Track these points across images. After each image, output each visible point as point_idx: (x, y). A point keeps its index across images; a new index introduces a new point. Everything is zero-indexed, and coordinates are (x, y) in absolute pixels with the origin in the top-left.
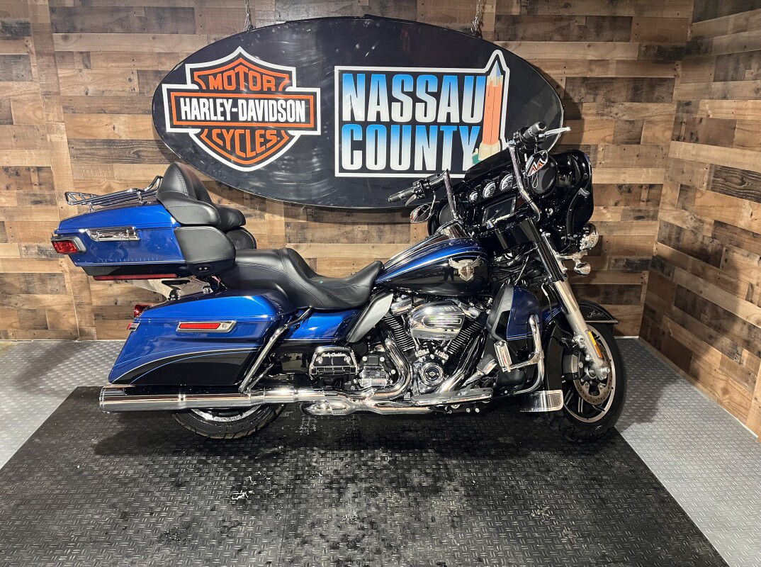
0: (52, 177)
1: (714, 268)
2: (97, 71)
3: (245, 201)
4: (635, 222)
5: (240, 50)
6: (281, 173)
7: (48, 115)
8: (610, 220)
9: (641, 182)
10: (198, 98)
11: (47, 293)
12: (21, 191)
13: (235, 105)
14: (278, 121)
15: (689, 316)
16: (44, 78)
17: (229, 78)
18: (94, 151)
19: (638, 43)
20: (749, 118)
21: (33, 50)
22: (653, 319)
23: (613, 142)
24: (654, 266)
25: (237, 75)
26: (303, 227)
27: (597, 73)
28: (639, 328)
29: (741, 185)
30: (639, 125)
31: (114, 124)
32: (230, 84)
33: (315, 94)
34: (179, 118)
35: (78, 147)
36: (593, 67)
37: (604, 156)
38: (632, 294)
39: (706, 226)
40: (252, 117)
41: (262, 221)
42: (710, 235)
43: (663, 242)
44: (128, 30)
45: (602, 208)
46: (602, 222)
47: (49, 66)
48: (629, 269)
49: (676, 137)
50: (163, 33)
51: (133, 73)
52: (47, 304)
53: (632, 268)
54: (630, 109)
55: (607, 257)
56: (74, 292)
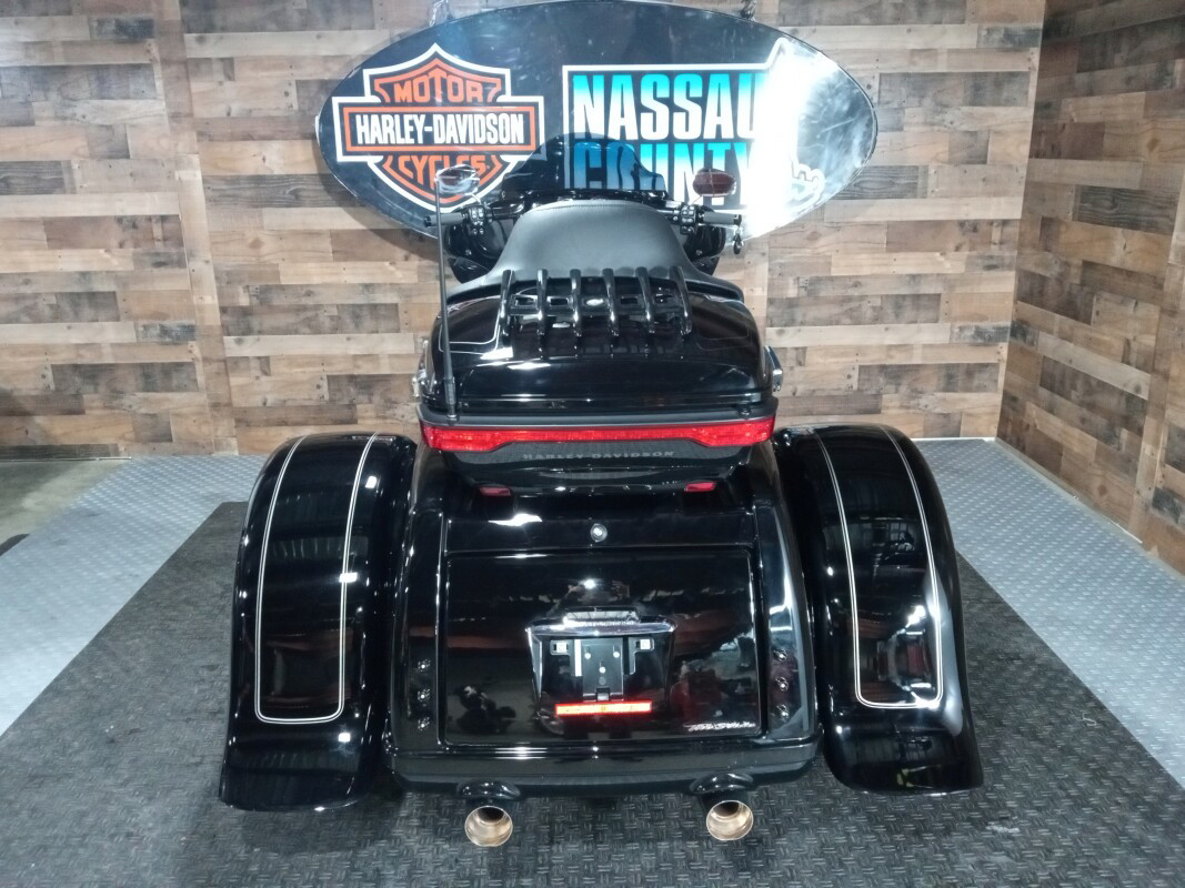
0: (180, 229)
1: (1085, 325)
2: (242, 84)
4: (986, 274)
5: (435, 48)
7: (176, 145)
8: (950, 272)
9: (992, 215)
10: (380, 114)
11: (172, 391)
12: (139, 250)
13: (429, 122)
14: (486, 143)
15: (1057, 397)
16: (171, 94)
17: (421, 86)
18: (235, 192)
19: (975, 26)
20: (1120, 118)
21: (158, 58)
22: (1014, 409)
23: (950, 162)
24: (1013, 334)
25: (432, 82)
27: (922, 66)
28: (997, 425)
29: (1111, 208)
30: (983, 137)
31: (265, 154)
32: (422, 93)
33: (535, 105)
34: (354, 141)
35: (215, 187)
36: (916, 59)
37: (937, 180)
38: (985, 376)
39: (1073, 271)
40: (452, 139)
42: (1077, 281)
43: (1024, 300)
44: (284, 27)
45: (938, 254)
46: (938, 275)
47: (178, 78)
48: (980, 341)
49: (1036, 153)
50: (331, 29)
51: (290, 84)
52: (171, 406)
53: (984, 339)
54: (970, 115)
55: (949, 324)
56: (207, 389)
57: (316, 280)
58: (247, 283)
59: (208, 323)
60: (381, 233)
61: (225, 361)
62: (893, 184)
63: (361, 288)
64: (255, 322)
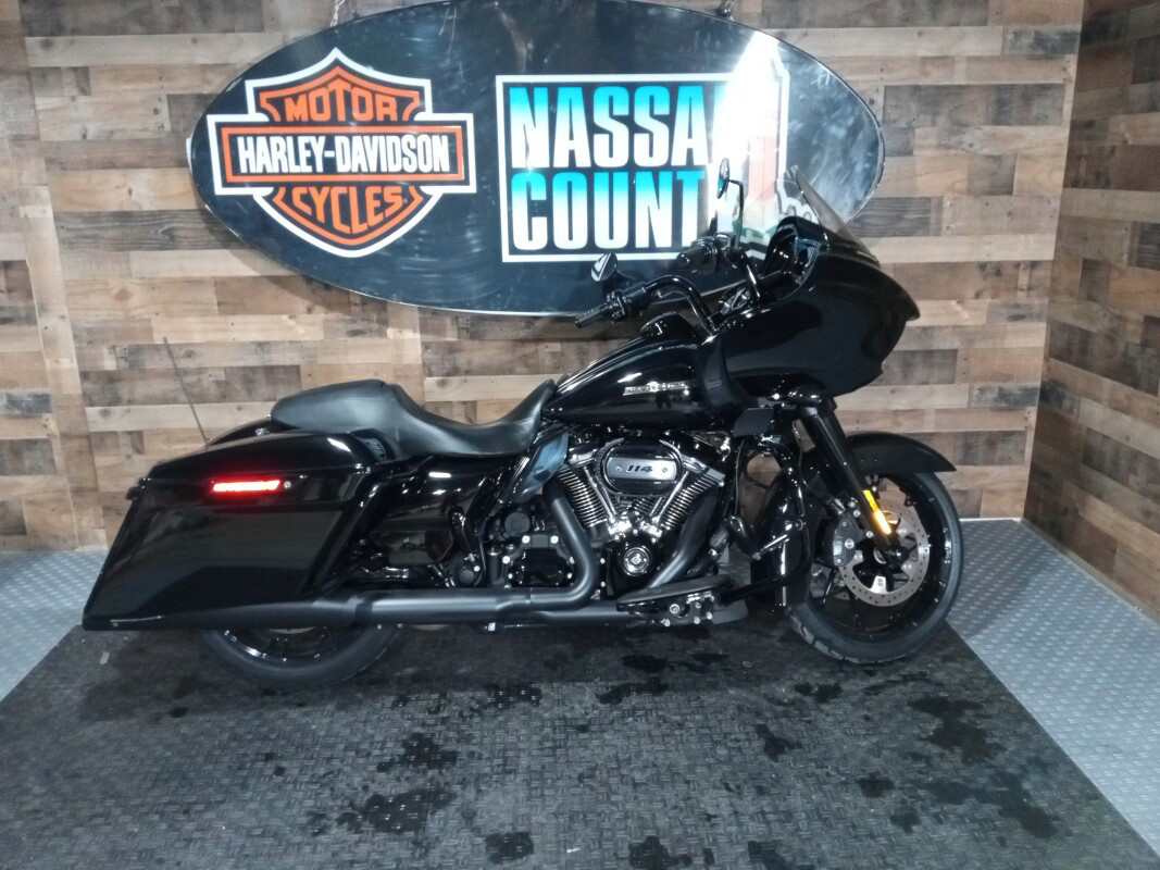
0: (27, 278)
1: (1149, 396)
2: (101, 99)
3: (353, 308)
4: (1011, 325)
5: (336, 54)
6: (413, 259)
7: (20, 174)
8: (969, 323)
9: (1017, 256)
10: (268, 136)
11: (19, 472)
13: (330, 145)
14: (402, 172)
15: (1109, 479)
16: (11, 112)
17: (319, 102)
18: (95, 232)
19: (1001, 28)
22: (1047, 487)
23: (969, 192)
24: (1044, 397)
25: (333, 96)
26: (452, 349)
27: (936, 78)
28: (1023, 504)
30: (1009, 162)
31: (131, 185)
32: (320, 109)
33: (463, 124)
34: (236, 169)
35: (71, 226)
36: (929, 68)
37: (954, 215)
38: (1010, 446)
39: (1131, 327)
40: (359, 166)
41: (383, 341)
42: (1138, 341)
43: (1058, 357)
44: (151, 28)
45: (953, 303)
46: (954, 327)
47: (20, 93)
48: (1003, 405)
49: (1072, 182)
50: (210, 32)
51: (160, 100)
52: (24, 492)
53: (1009, 402)
54: (993, 136)
55: (967, 386)
56: (68, 471)
57: (198, 338)
58: (115, 344)
59: (65, 392)
60: (277, 280)
61: (88, 437)
62: (899, 218)
63: (253, 347)
64: (123, 391)
